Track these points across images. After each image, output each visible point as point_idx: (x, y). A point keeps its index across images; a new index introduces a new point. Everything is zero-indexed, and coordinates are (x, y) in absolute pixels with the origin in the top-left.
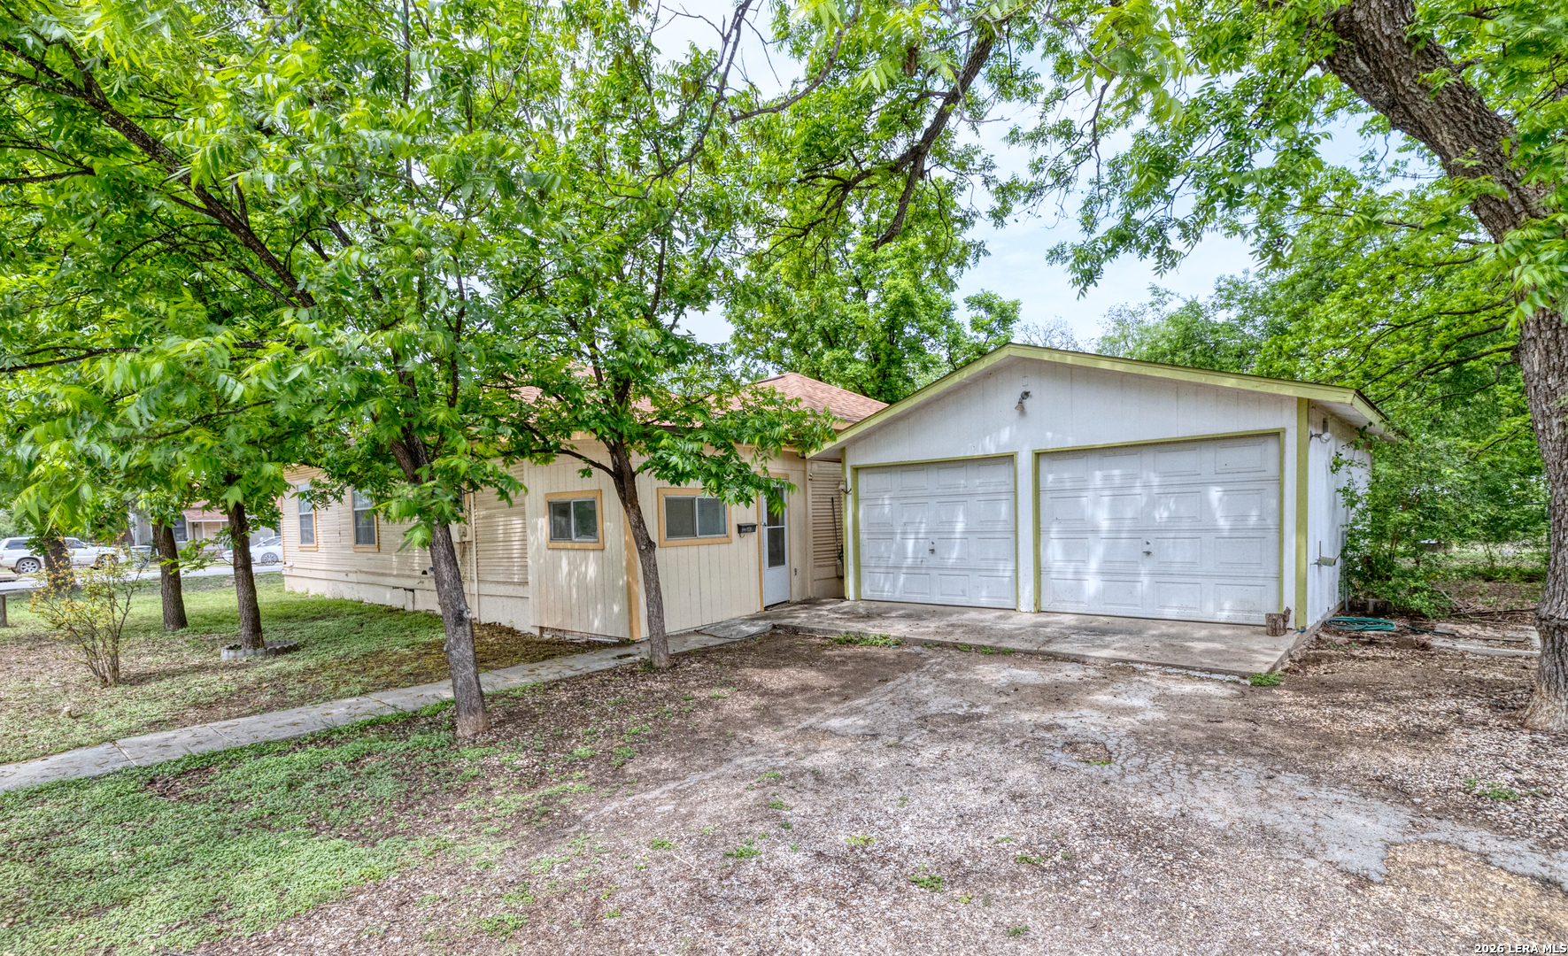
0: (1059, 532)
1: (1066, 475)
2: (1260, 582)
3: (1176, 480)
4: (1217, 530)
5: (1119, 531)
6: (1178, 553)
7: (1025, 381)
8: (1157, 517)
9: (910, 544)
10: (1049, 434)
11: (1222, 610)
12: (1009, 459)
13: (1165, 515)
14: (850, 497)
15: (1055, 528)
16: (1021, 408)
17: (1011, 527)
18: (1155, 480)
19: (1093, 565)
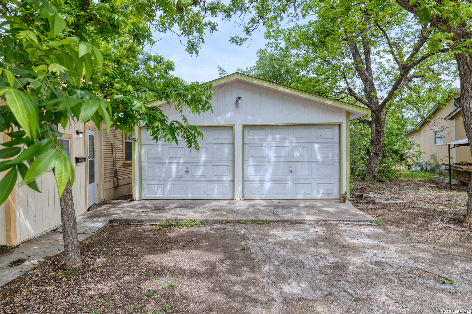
0: (253, 162)
1: (256, 137)
2: (332, 182)
3: (302, 141)
4: (318, 162)
5: (279, 162)
6: (303, 171)
7: (239, 92)
8: (295, 155)
9: (174, 169)
10: (250, 117)
11: (319, 194)
12: (232, 127)
13: (298, 154)
14: (136, 143)
15: (251, 160)
16: (237, 105)
17: (230, 159)
18: (294, 140)
19: (268, 177)
